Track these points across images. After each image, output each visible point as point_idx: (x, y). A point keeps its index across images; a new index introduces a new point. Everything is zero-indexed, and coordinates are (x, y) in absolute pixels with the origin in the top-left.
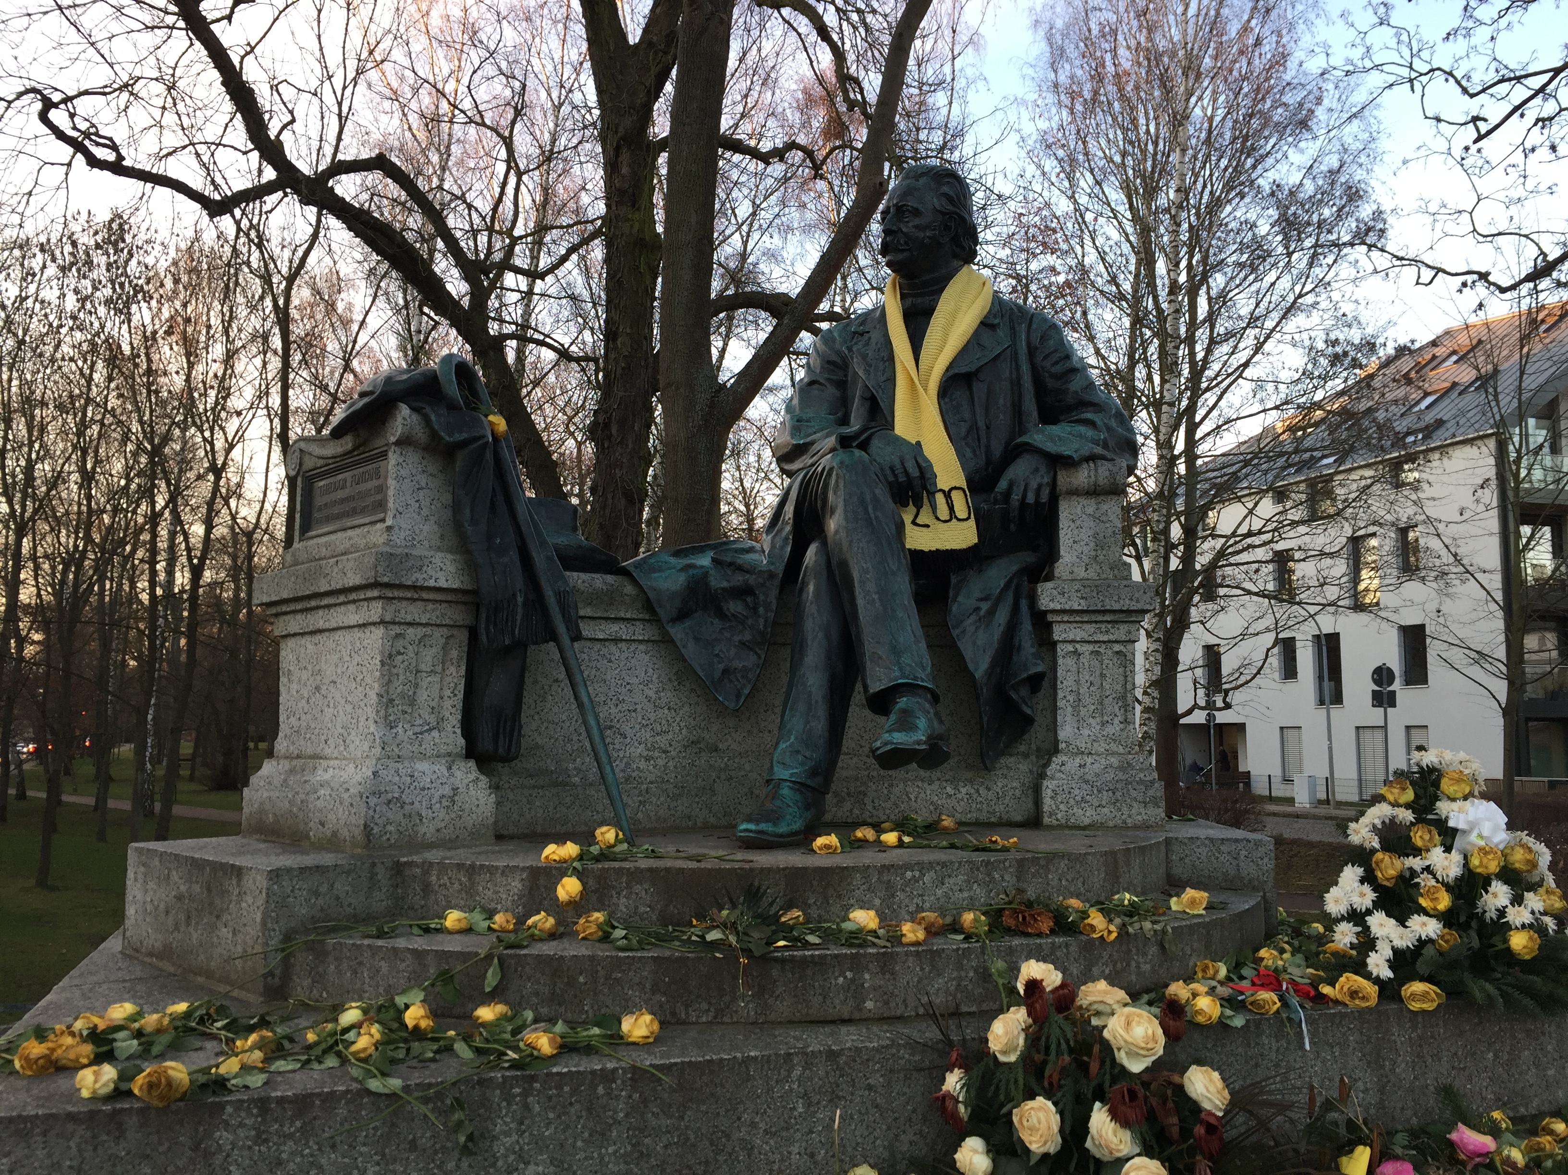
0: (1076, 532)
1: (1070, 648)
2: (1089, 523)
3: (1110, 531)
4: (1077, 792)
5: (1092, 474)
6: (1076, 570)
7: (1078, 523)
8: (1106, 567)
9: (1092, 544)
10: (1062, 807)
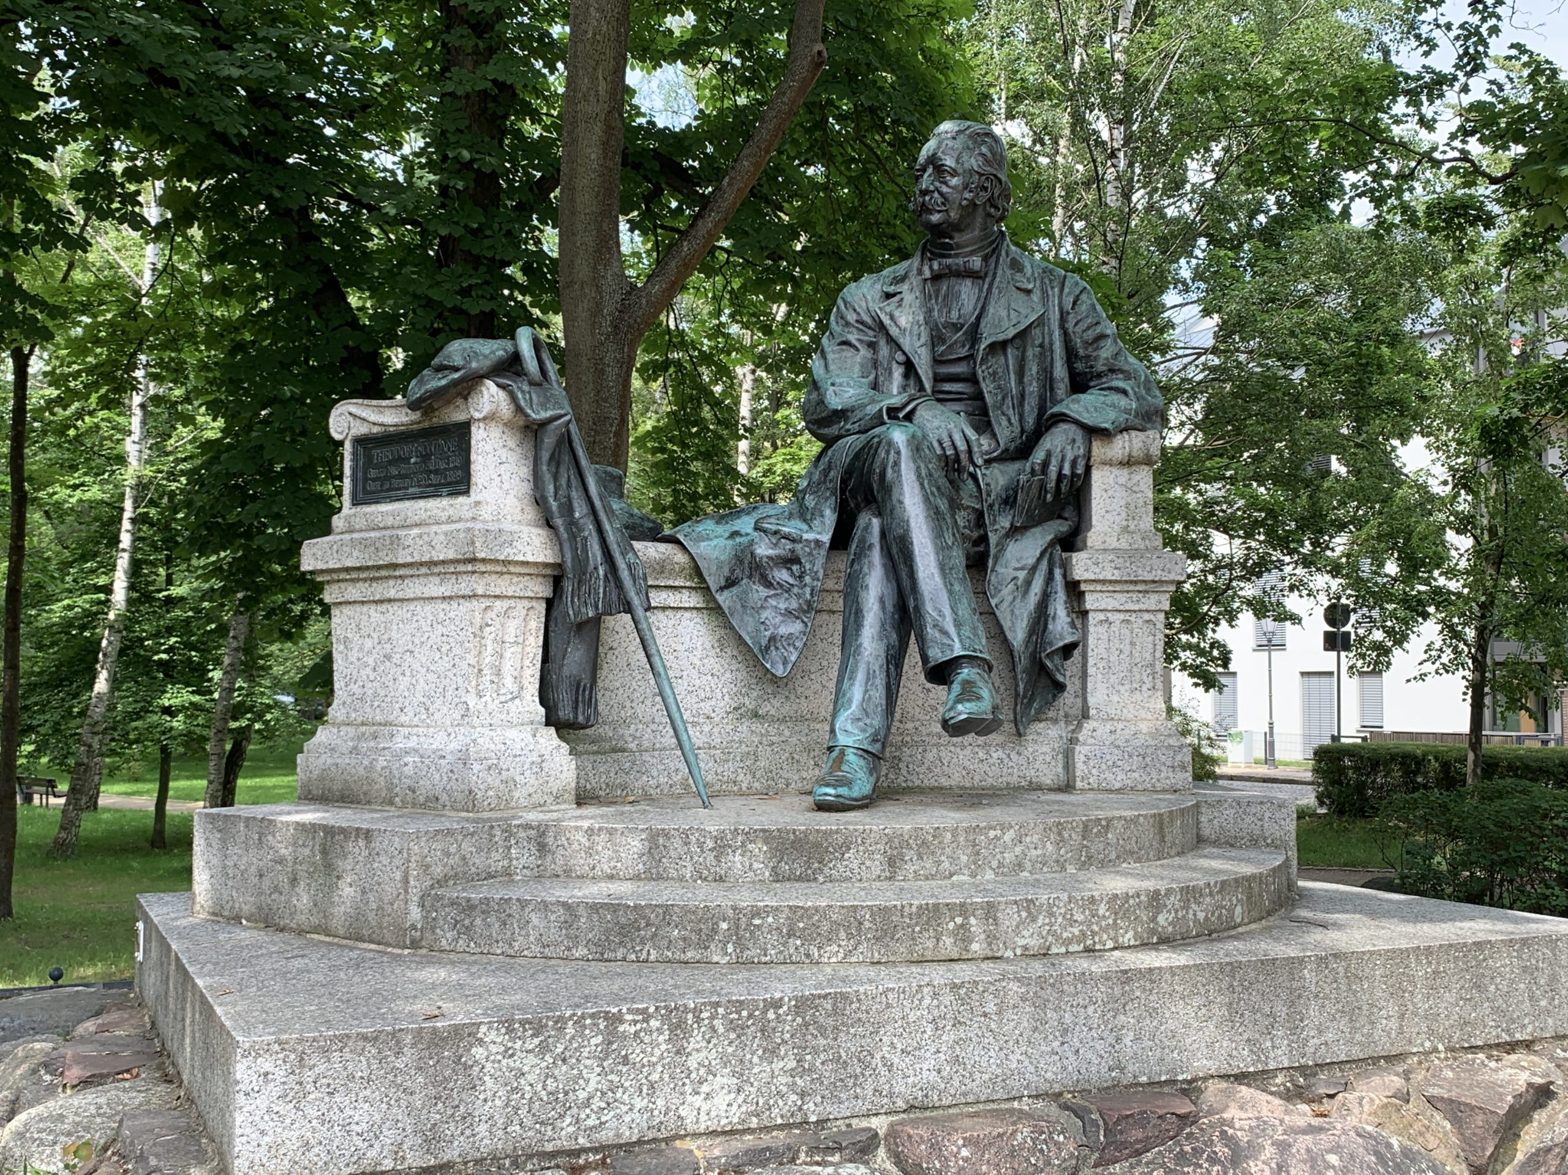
0: (1108, 501)
1: (1101, 616)
2: (1120, 493)
3: (1141, 502)
4: (1108, 757)
5: (1127, 445)
6: (1108, 539)
7: (1110, 493)
8: (1137, 537)
9: (1124, 515)
10: (1094, 771)
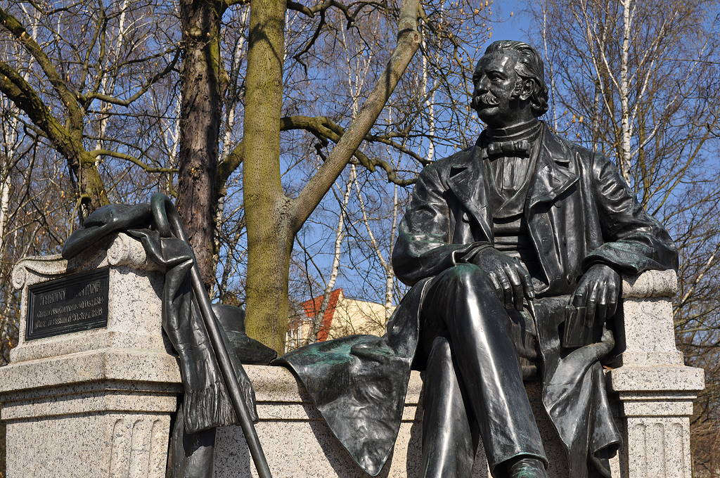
0: (638, 327)
1: (638, 421)
2: (647, 320)
3: (664, 327)
5: (651, 280)
6: (639, 357)
7: (639, 320)
8: (663, 356)
9: (651, 338)
